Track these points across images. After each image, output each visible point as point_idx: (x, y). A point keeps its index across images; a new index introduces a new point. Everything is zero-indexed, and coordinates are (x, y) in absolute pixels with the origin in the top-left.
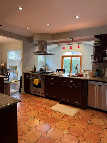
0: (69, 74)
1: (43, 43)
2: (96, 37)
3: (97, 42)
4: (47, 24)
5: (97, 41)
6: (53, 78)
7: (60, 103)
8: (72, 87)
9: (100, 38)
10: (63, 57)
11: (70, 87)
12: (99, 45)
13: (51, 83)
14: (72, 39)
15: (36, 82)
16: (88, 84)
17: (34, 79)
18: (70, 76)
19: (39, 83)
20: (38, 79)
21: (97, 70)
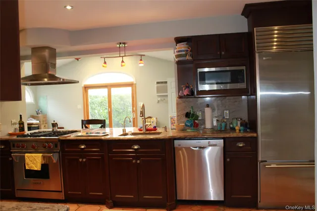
0: (124, 131)
1: (46, 53)
2: (179, 40)
3: (184, 51)
4: (65, 7)
5: (183, 49)
6: (82, 144)
7: (111, 208)
8: (138, 162)
9: (186, 43)
10: (86, 88)
11: (134, 161)
12: (188, 58)
13: (81, 160)
14: (124, 43)
15: (34, 161)
16: (174, 148)
17: (26, 155)
18: (126, 134)
19: (43, 165)
20: (40, 153)
21: (188, 115)
